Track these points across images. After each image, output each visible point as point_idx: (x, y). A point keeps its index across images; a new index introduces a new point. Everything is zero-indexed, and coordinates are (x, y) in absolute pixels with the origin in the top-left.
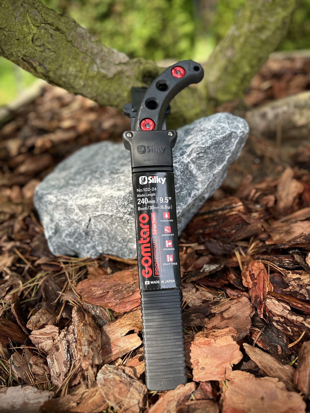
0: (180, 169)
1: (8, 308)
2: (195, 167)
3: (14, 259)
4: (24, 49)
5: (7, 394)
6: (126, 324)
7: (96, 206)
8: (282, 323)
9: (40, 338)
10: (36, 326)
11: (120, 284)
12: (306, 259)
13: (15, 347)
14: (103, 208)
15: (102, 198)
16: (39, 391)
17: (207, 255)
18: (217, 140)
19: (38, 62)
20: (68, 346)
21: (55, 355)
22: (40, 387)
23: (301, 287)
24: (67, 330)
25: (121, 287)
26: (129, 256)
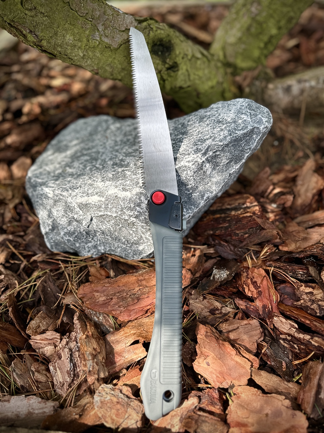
0: (194, 169)
1: (5, 310)
2: (210, 167)
3: (8, 255)
4: (11, 12)
5: (11, 403)
6: (131, 333)
7: (99, 205)
8: (289, 341)
9: (41, 343)
10: (36, 332)
11: (124, 290)
12: (322, 274)
13: (15, 353)
14: (106, 208)
15: (105, 197)
16: (44, 400)
17: (215, 258)
18: (237, 137)
19: (29, 29)
20: (71, 355)
21: (57, 363)
22: (43, 395)
23: (313, 302)
24: (69, 337)
25: (125, 294)
26: (134, 257)
